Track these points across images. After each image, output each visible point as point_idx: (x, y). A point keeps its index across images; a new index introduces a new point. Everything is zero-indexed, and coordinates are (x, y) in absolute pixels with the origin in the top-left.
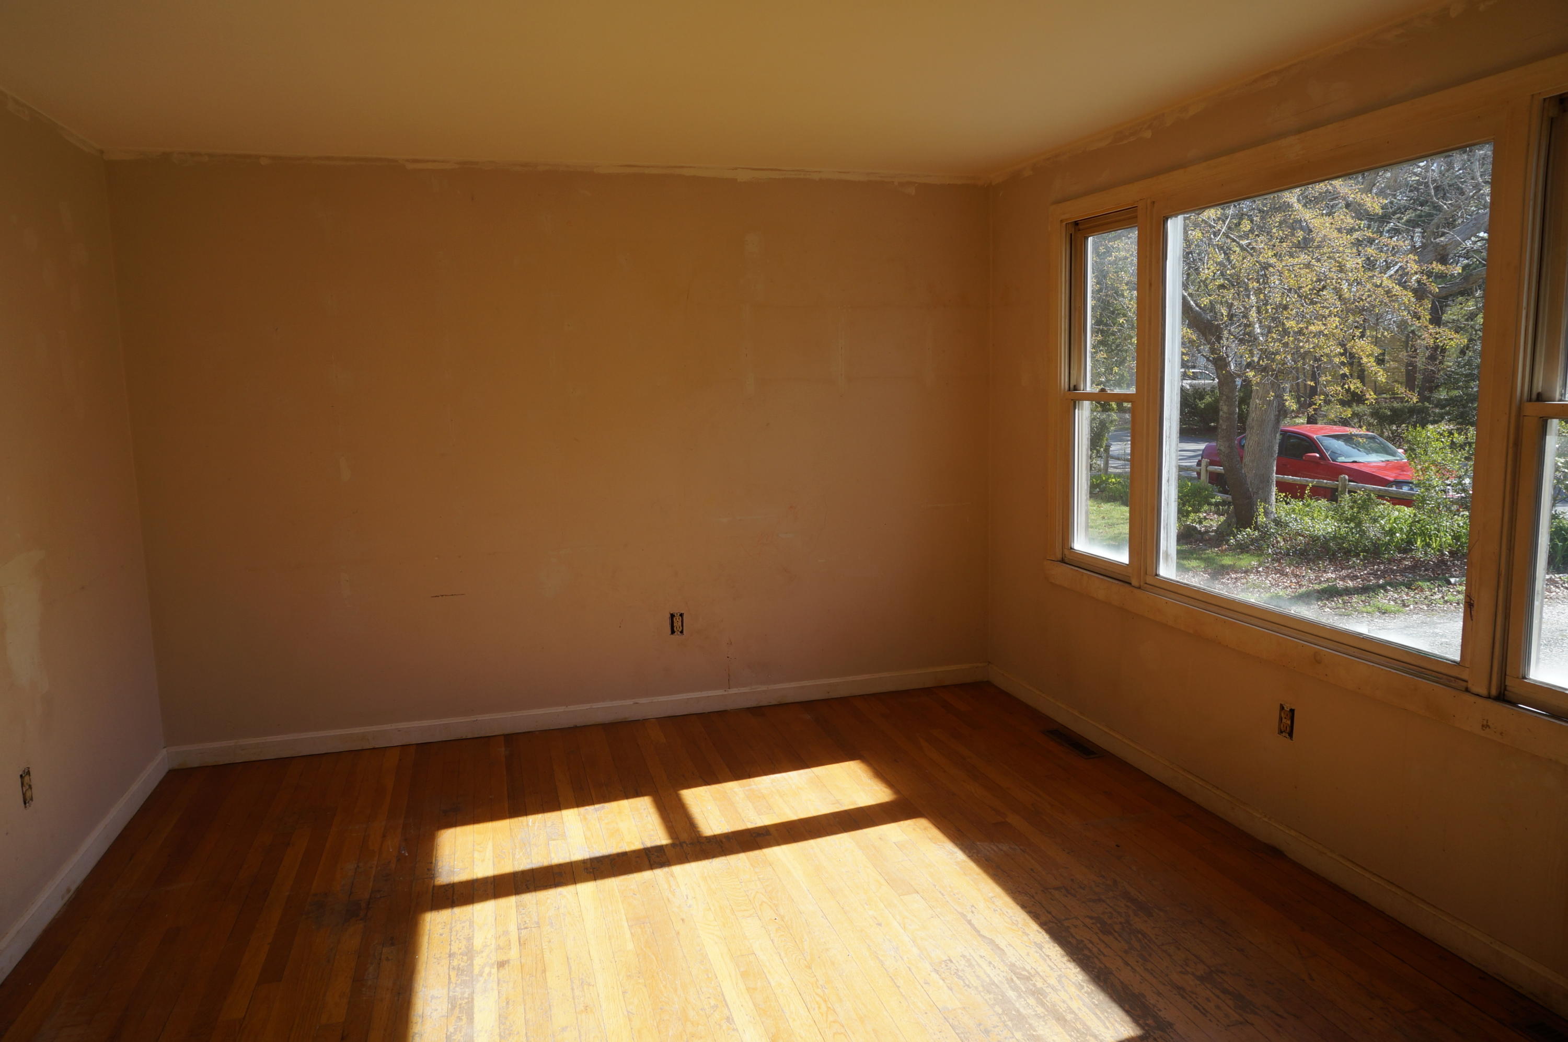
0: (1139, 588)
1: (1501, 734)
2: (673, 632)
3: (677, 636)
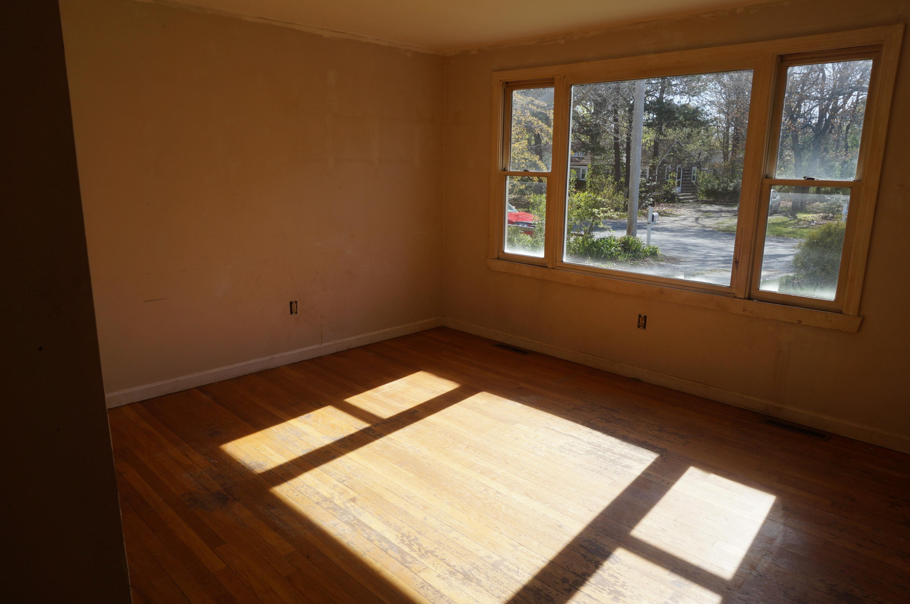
0: (553, 268)
1: (752, 312)
2: (291, 313)
3: (294, 315)
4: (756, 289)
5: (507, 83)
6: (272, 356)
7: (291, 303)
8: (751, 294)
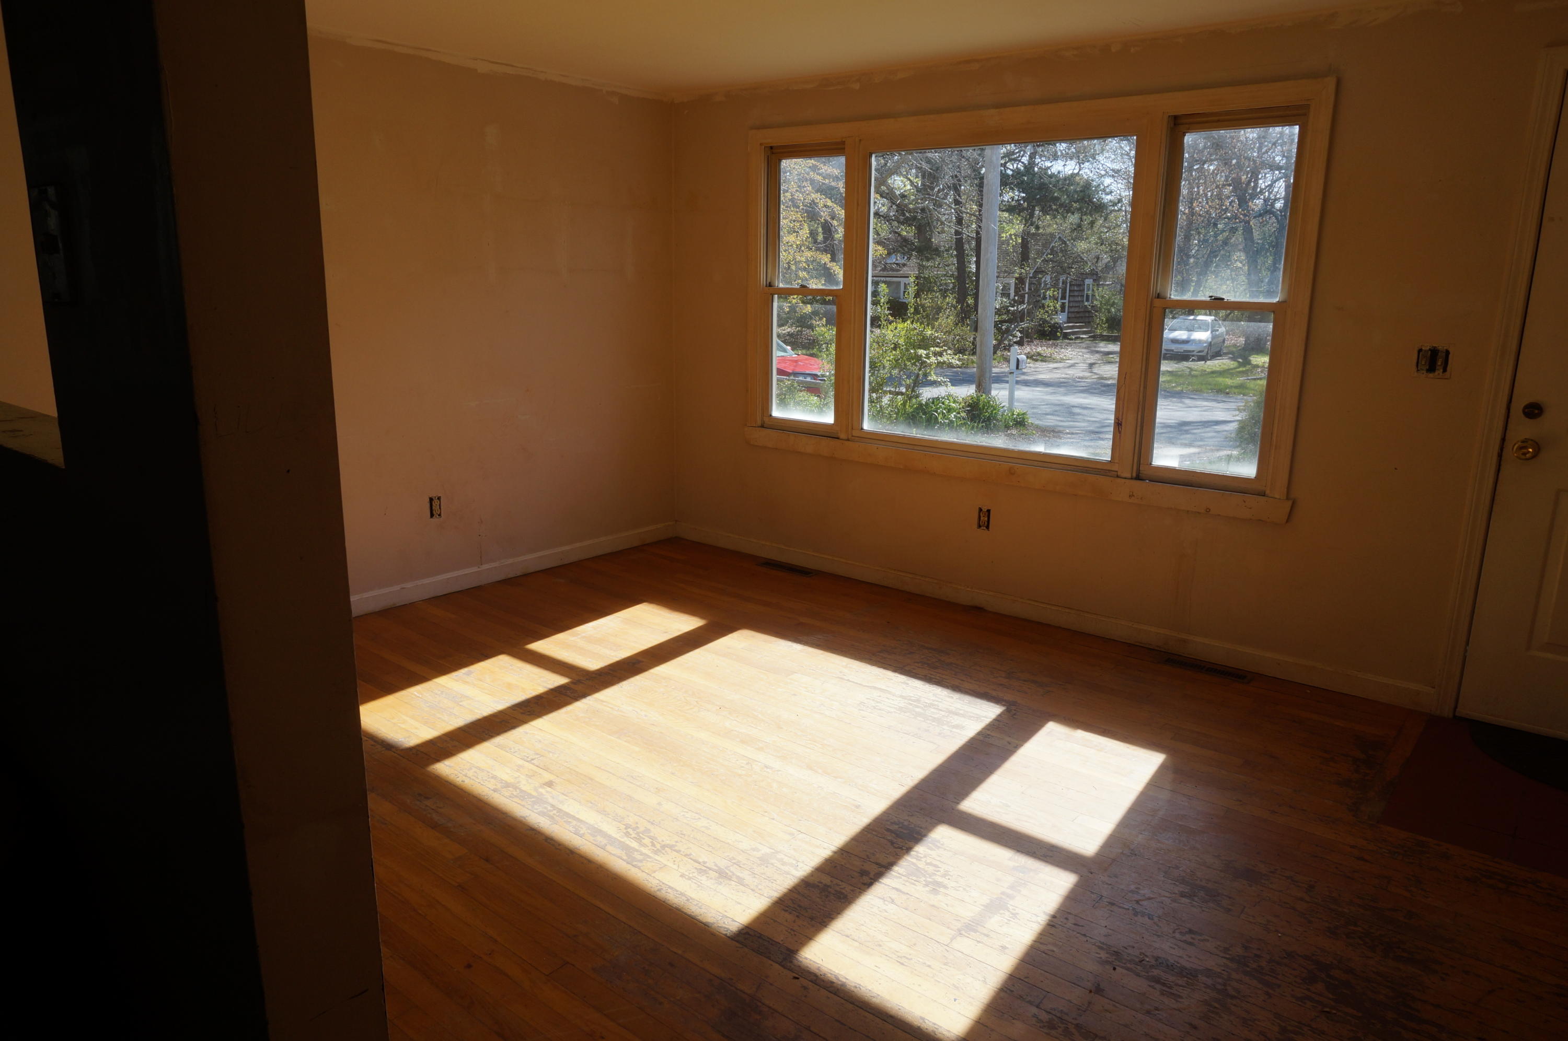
0: (848, 440)
1: (1141, 498)
2: (432, 515)
3: (435, 520)
4: (1147, 464)
5: (771, 148)
6: (403, 585)
7: (431, 500)
8: (1141, 472)
